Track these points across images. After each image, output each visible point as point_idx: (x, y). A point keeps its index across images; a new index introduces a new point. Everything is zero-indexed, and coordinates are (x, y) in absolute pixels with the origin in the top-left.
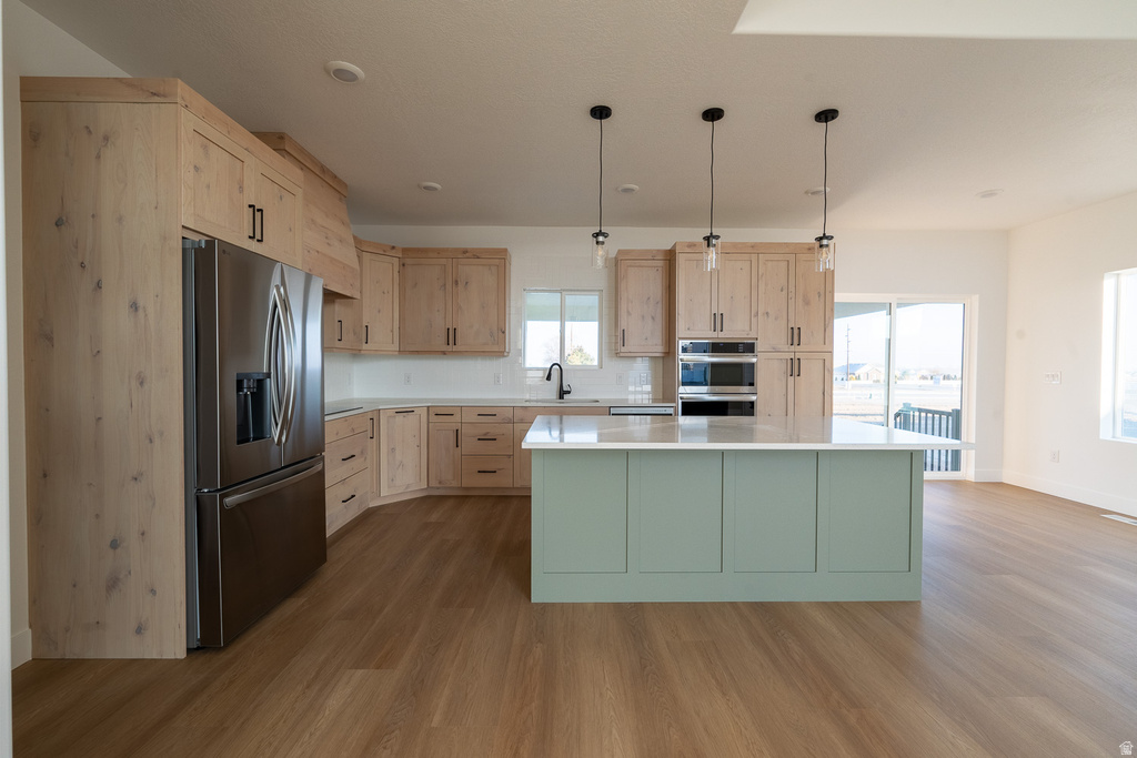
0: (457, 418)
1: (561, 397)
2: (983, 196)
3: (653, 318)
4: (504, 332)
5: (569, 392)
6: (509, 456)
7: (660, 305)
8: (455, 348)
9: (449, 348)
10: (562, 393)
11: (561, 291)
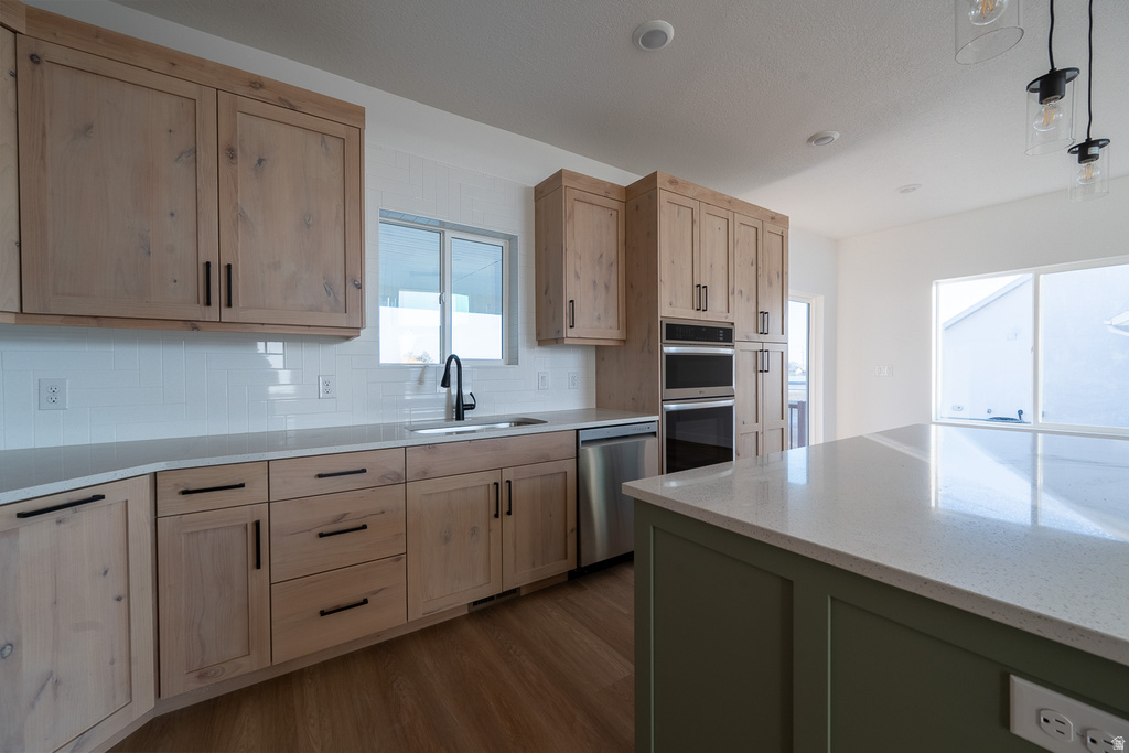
0: (256, 491)
1: (460, 417)
2: (902, 192)
3: (607, 287)
4: (360, 287)
5: (472, 407)
6: (397, 558)
7: (614, 268)
8: (227, 315)
9: (212, 313)
10: (460, 409)
11: (441, 228)
